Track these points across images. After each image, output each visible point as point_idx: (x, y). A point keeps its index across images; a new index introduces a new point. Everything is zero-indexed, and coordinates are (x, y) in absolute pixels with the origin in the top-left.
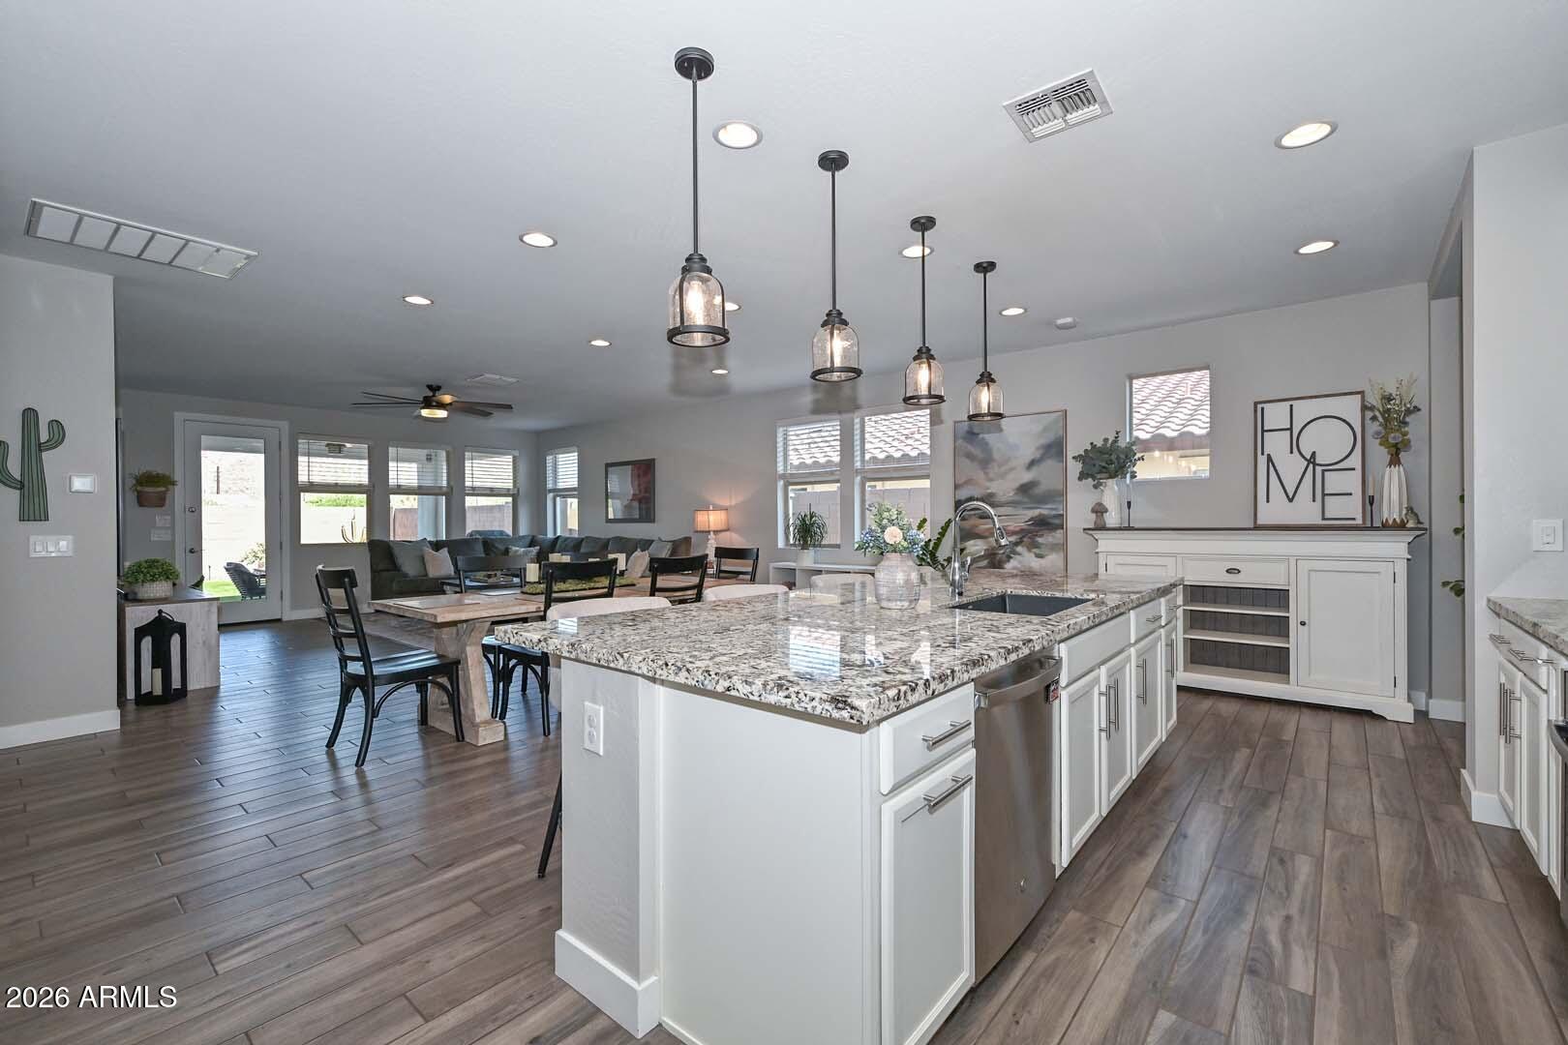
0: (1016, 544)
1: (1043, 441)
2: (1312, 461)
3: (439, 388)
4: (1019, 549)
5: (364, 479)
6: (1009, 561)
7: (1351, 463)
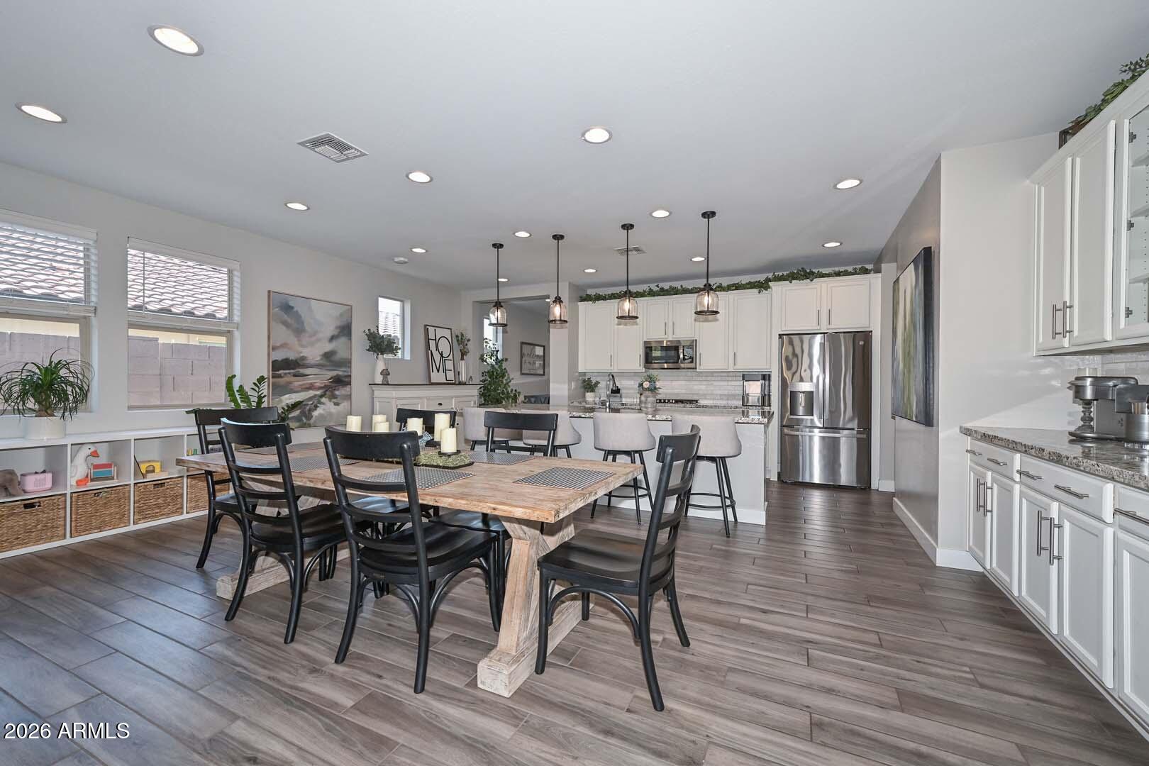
0: (321, 396)
1: (339, 323)
2: (442, 355)
4: (323, 400)
6: (316, 410)
7: (451, 357)
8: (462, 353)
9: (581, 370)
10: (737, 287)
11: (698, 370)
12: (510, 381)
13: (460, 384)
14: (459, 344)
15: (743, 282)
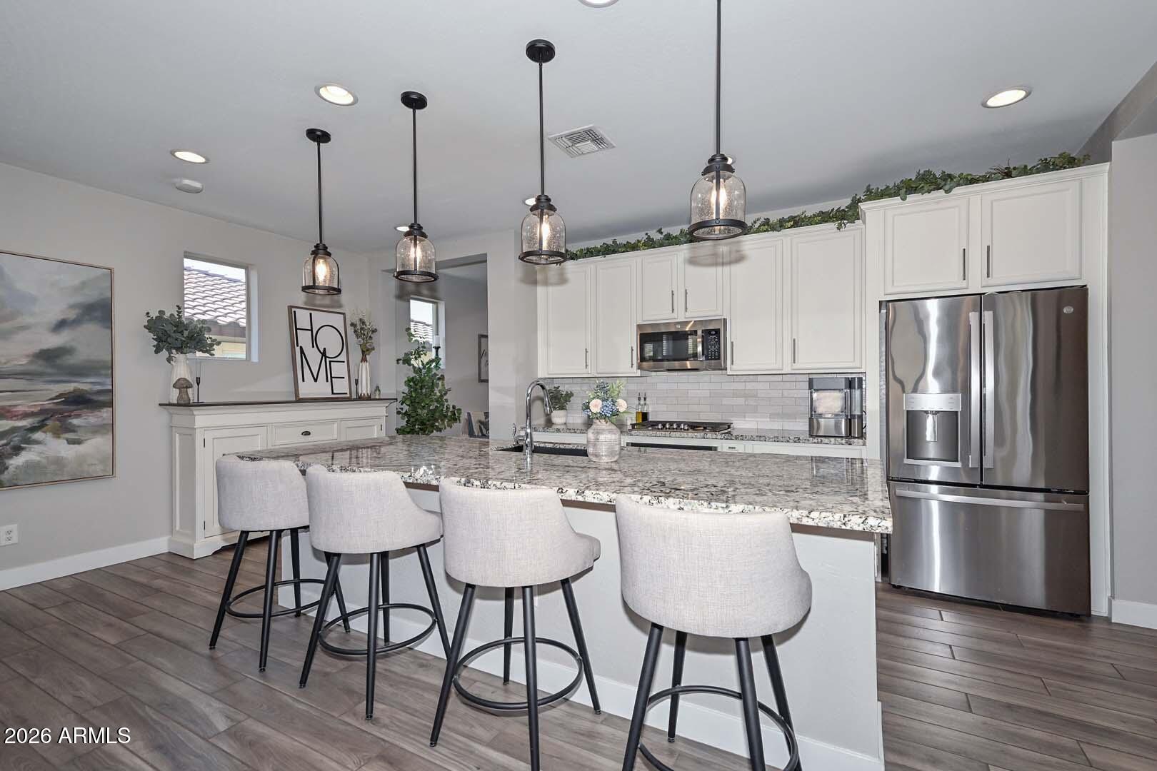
0: (32, 429)
1: (80, 299)
2: (324, 354)
4: (38, 436)
7: (343, 357)
8: (363, 352)
9: (542, 373)
10: (797, 222)
11: (729, 372)
12: (446, 394)
13: (360, 398)
14: (357, 336)
15: (809, 214)
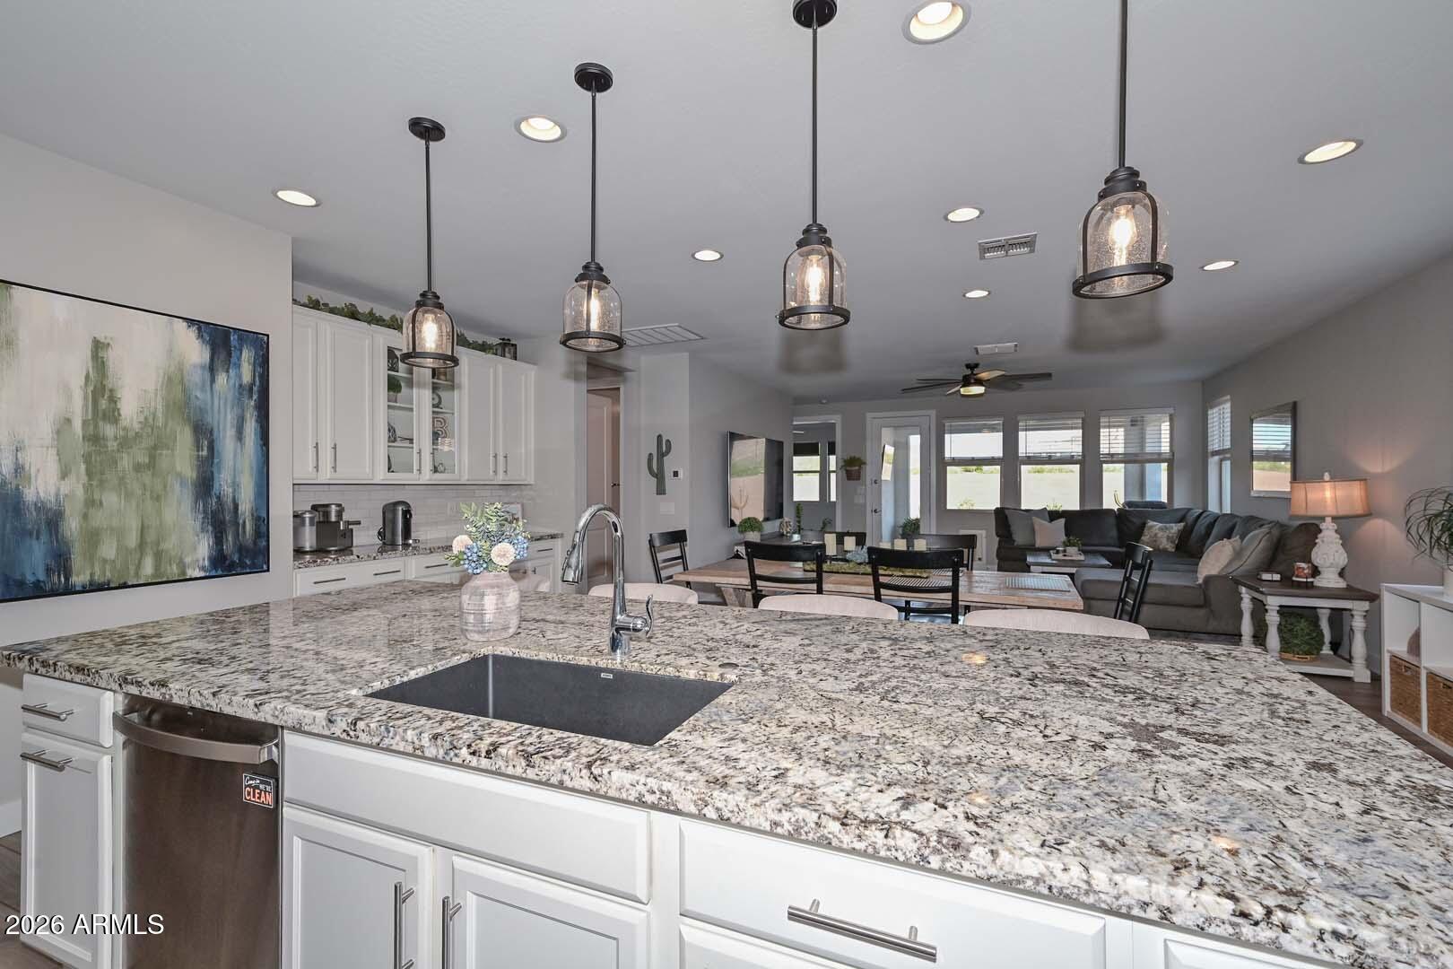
3: (976, 366)
5: (999, 453)
